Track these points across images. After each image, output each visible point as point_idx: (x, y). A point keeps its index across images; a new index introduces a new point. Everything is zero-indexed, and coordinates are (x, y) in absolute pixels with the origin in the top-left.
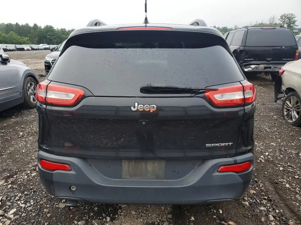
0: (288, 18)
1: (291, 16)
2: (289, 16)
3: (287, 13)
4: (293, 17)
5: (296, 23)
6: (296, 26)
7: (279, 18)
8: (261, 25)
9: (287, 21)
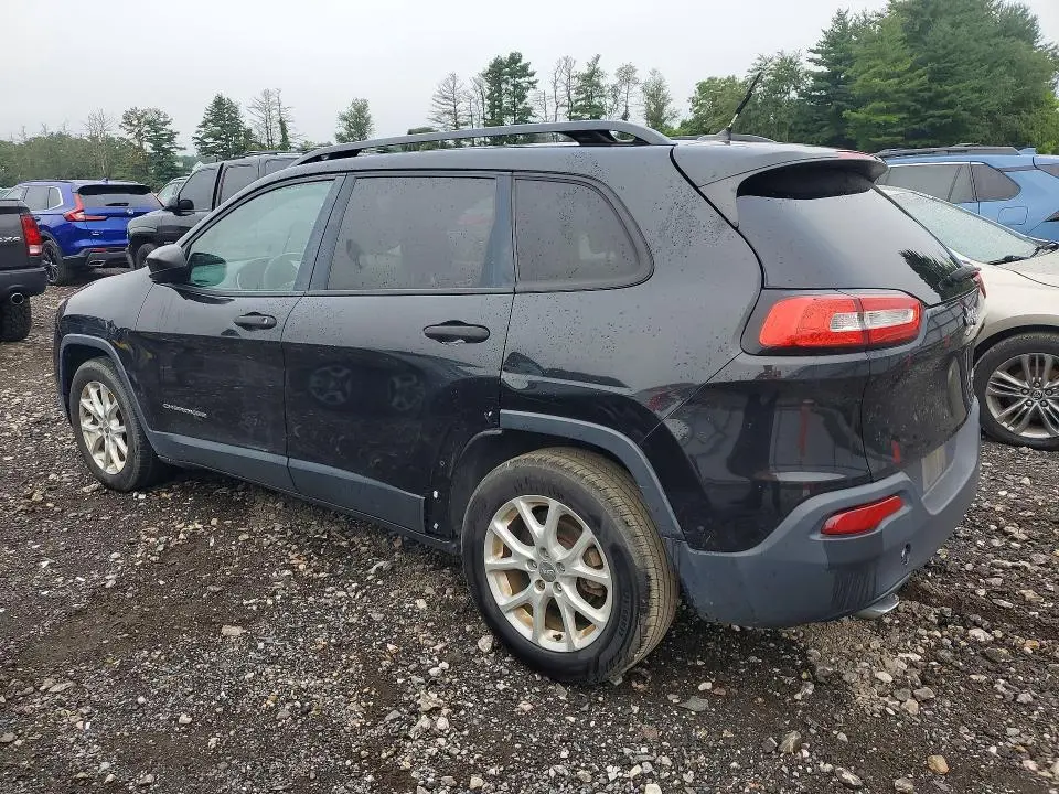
0: (149, 123)
1: (156, 116)
2: (149, 117)
3: (141, 108)
4: (162, 120)
5: (178, 140)
6: (181, 149)
7: (121, 120)
8: (60, 139)
9: (148, 132)
